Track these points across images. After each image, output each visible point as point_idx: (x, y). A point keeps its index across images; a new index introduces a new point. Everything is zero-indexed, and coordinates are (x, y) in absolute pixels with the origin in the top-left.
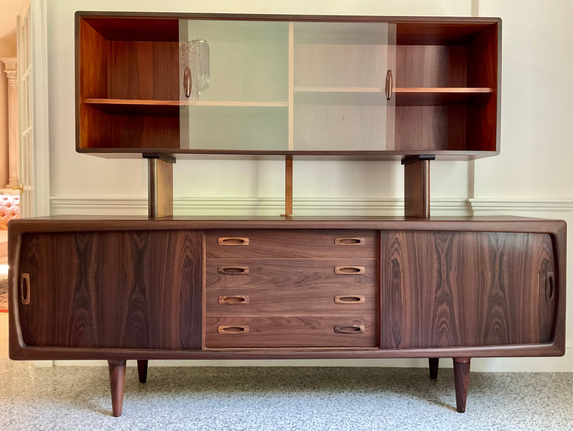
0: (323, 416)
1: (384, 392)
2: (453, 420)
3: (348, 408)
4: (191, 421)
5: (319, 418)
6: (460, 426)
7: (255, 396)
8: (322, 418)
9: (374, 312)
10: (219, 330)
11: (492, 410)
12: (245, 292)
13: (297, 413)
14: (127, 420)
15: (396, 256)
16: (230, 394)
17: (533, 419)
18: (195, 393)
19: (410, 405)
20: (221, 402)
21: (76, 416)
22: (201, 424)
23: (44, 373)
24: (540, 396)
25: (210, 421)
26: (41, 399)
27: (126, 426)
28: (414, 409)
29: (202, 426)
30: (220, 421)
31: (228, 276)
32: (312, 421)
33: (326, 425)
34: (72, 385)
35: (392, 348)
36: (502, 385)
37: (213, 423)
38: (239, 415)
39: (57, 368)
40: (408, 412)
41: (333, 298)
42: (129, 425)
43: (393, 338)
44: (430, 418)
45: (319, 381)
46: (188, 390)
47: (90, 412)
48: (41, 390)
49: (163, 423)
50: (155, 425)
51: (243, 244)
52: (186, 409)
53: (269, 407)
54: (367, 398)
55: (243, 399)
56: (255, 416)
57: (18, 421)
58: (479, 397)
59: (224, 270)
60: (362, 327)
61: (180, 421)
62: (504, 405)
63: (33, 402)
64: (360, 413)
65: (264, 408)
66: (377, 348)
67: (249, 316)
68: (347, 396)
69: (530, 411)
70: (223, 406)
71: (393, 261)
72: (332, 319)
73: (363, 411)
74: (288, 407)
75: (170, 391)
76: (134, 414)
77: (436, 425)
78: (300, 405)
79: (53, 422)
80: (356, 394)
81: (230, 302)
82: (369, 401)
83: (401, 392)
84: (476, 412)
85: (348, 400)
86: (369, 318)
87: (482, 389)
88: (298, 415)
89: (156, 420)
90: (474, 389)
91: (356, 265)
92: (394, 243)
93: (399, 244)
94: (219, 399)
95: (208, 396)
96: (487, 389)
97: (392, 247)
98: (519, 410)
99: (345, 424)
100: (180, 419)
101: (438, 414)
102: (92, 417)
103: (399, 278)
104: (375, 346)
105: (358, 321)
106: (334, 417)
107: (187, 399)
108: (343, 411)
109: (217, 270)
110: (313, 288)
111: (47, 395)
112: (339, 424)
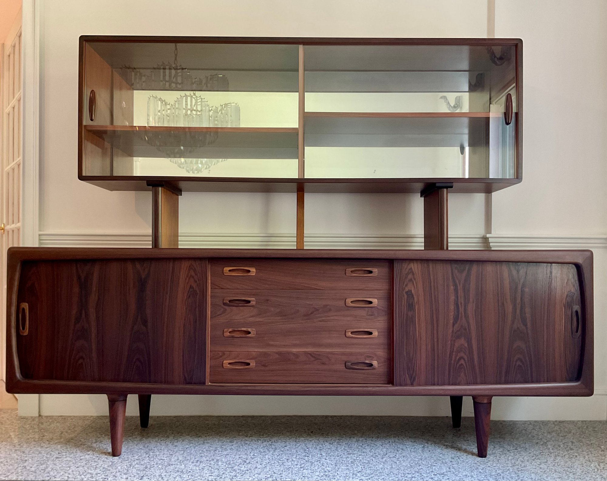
0: (332, 458)
1: (397, 437)
2: (470, 462)
3: (359, 451)
4: (193, 463)
5: (328, 460)
6: (477, 466)
7: (259, 441)
8: (331, 460)
9: (386, 347)
10: (224, 365)
11: (513, 453)
12: (251, 325)
13: (305, 456)
14: (123, 462)
15: (410, 287)
16: (232, 440)
17: (555, 460)
18: (195, 439)
19: (425, 449)
20: (223, 446)
21: (68, 459)
22: (202, 465)
23: (29, 422)
24: (564, 441)
25: (212, 462)
26: (29, 444)
27: (123, 467)
28: (429, 452)
29: (205, 467)
30: (223, 462)
31: (234, 307)
32: (321, 462)
33: (336, 466)
34: (61, 433)
35: (406, 385)
36: (523, 432)
37: (216, 465)
38: (243, 457)
39: (43, 417)
40: (422, 455)
41: (344, 332)
42: (125, 466)
43: (408, 374)
44: (446, 460)
45: (328, 428)
46: (188, 437)
47: (83, 456)
48: (28, 437)
49: (162, 465)
50: (154, 467)
51: (249, 274)
52: (186, 452)
53: (274, 451)
54: (379, 443)
55: (247, 444)
56: (260, 458)
57: (6, 464)
58: (499, 442)
59: (229, 301)
60: (375, 363)
61: (180, 463)
62: (525, 449)
63: (20, 447)
64: (371, 456)
65: (269, 451)
66: (391, 385)
67: (255, 350)
68: (357, 441)
69: (552, 454)
70: (226, 449)
71: (407, 293)
72: (343, 354)
73: (375, 454)
74: (295, 451)
75: (167, 437)
76: (130, 457)
77: (452, 466)
78: (307, 449)
79: (44, 464)
80: (367, 439)
81: (236, 335)
82: (382, 445)
83: (415, 437)
84: (495, 455)
85: (359, 444)
86: (382, 353)
87: (502, 435)
88: (306, 458)
89: (154, 463)
90: (494, 435)
91: (369, 297)
92: (407, 274)
93: (413, 274)
94: (221, 444)
95: (209, 441)
96: (507, 435)
97: (406, 278)
98: (540, 453)
99: (356, 465)
100: (180, 461)
101: (455, 456)
102: (86, 460)
103: (413, 310)
104: (388, 383)
105: (370, 357)
106: (345, 459)
107: (187, 444)
108: (354, 454)
109: (222, 301)
110: (323, 321)
111: (34, 441)
112: (349, 465)
